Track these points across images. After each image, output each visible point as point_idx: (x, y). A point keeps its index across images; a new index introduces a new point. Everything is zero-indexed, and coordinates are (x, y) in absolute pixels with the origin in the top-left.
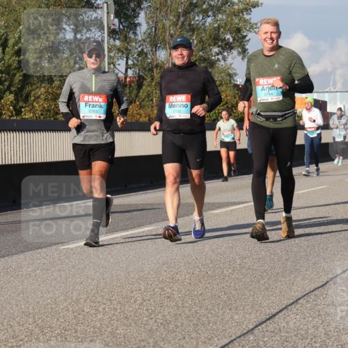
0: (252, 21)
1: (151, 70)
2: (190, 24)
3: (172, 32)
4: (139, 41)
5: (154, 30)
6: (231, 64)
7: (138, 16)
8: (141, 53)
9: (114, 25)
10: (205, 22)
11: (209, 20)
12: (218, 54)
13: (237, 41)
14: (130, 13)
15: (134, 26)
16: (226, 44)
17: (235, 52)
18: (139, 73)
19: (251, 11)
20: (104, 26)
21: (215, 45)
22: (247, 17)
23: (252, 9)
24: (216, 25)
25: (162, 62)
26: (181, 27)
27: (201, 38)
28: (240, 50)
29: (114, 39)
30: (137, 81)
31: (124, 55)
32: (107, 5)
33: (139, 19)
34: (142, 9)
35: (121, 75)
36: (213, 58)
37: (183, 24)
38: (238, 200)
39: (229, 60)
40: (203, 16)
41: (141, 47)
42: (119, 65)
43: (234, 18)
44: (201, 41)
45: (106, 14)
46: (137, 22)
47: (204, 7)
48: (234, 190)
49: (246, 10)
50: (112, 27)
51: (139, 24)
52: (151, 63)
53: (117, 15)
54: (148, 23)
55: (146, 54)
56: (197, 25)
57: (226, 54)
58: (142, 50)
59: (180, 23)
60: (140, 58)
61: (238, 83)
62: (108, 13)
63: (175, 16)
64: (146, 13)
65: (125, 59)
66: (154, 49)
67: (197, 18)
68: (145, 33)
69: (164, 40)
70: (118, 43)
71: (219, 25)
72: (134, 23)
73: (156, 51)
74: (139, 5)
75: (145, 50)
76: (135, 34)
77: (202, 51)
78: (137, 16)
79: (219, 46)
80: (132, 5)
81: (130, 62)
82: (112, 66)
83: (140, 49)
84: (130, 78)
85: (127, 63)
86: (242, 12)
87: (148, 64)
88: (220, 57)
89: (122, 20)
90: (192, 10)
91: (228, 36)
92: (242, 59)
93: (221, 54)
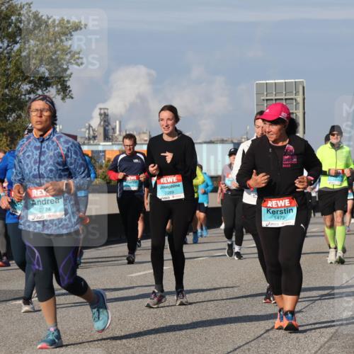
10: (12, 49)
11: (17, 47)
12: (29, 93)
16: (40, 79)
19: (72, 35)
21: (24, 81)
28: (59, 87)
36: (23, 97)
40: (9, 42)
47: (10, 30)
49: (65, 34)
57: (40, 92)
77: (7, 87)
79: (31, 82)
88: (32, 96)
92: (63, 99)
93: (34, 93)
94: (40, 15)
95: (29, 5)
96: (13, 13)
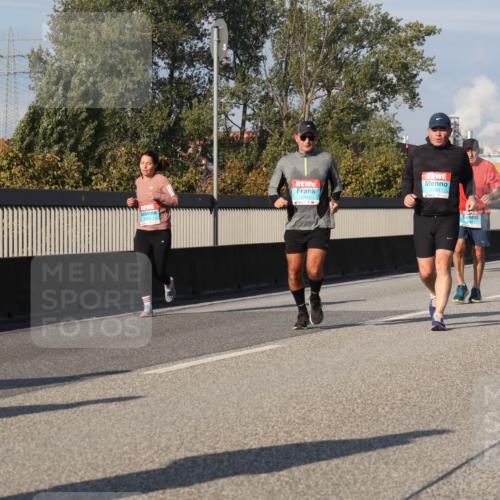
0: (426, 55)
1: (279, 123)
2: (335, 58)
3: (309, 68)
4: (263, 82)
5: (284, 66)
6: (394, 115)
7: (262, 47)
8: (265, 99)
9: (227, 58)
10: (358, 54)
11: (364, 52)
12: (375, 101)
13: (404, 82)
14: (250, 42)
15: (256, 61)
16: (387, 87)
17: (400, 98)
18: (261, 127)
19: (424, 40)
20: (213, 61)
21: (371, 88)
22: (417, 48)
23: (426, 38)
24: (373, 60)
25: (294, 111)
26: (323, 62)
27: (352, 78)
28: (407, 95)
29: (228, 79)
30: (259, 138)
31: (241, 102)
32: (218, 30)
33: (264, 50)
34: (267, 37)
35: (236, 130)
36: (369, 106)
37: (326, 57)
38: (401, 308)
39: (392, 109)
40: (355, 46)
41: (266, 91)
42: (233, 115)
43: (400, 49)
44: (352, 82)
45: (215, 44)
46: (260, 54)
47: (357, 33)
48: (395, 294)
49: (417, 38)
50: (225, 62)
51: (264, 58)
52: (279, 112)
53: (232, 44)
54: (275, 56)
55: (272, 100)
56: (347, 59)
57: (386, 100)
58: (267, 93)
59: (321, 56)
60: (263, 106)
61: (404, 142)
62: (219, 41)
63: (314, 47)
64: (273, 42)
65: (242, 107)
66: (284, 94)
67: (346, 50)
68: (271, 71)
69: (298, 81)
70: (232, 84)
71: (377, 60)
72: (256, 57)
73: (286, 95)
74: (264, 31)
75: (271, 94)
76: (257, 71)
77: (352, 96)
78: (260, 46)
79: (377, 90)
80: (254, 31)
81: (249, 111)
82: (223, 116)
83: (263, 93)
84: (248, 133)
85: (244, 112)
86: (411, 42)
87: (275, 114)
88: (378, 104)
89: (239, 52)
90: (339, 38)
91: (391, 76)
92: (411, 108)
93: (380, 101)
94: (389, 18)
95: (379, 6)
96: (361, 15)
